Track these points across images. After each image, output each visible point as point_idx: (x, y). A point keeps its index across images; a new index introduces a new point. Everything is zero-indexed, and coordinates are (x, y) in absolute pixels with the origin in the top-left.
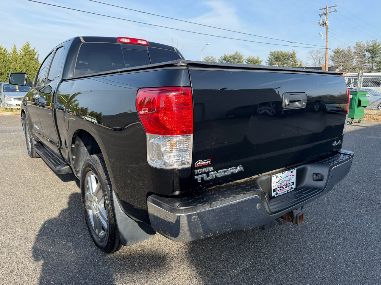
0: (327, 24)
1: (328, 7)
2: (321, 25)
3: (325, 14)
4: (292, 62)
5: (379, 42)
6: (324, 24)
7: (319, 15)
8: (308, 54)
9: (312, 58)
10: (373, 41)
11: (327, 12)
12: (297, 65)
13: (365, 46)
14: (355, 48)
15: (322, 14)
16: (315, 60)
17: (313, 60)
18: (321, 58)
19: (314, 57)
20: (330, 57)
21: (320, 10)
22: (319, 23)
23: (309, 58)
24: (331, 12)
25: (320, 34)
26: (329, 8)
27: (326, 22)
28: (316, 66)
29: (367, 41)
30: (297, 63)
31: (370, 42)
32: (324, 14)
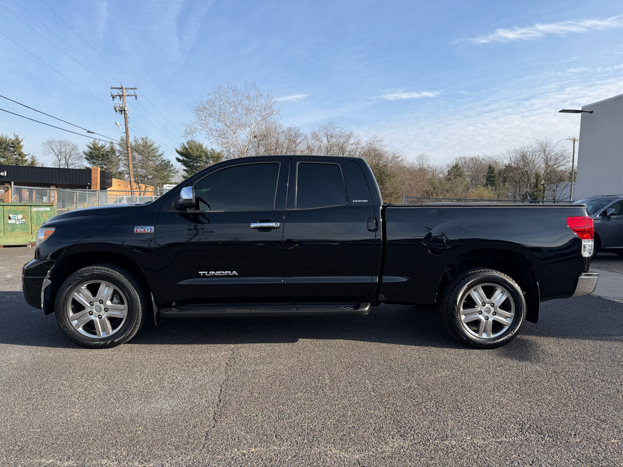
0: (127, 112)
1: (124, 87)
2: (116, 111)
3: (121, 96)
4: (15, 155)
5: (150, 142)
6: (122, 111)
7: (112, 96)
8: (45, 146)
9: (53, 152)
10: (143, 139)
11: (124, 94)
12: (26, 161)
13: (133, 144)
14: (120, 145)
15: (116, 96)
16: (59, 157)
17: (53, 155)
18: (68, 155)
19: (56, 151)
20: (83, 154)
21: (112, 88)
22: (115, 108)
23: (47, 153)
24: (128, 95)
25: (116, 123)
26: (125, 89)
27: (126, 109)
28: (61, 167)
29: (135, 138)
30: (25, 158)
31: (140, 140)
32: (119, 96)
